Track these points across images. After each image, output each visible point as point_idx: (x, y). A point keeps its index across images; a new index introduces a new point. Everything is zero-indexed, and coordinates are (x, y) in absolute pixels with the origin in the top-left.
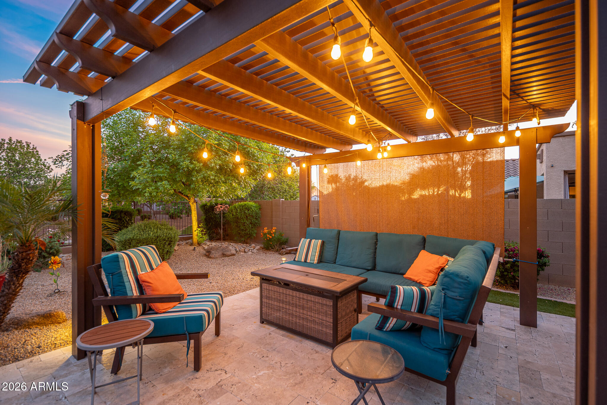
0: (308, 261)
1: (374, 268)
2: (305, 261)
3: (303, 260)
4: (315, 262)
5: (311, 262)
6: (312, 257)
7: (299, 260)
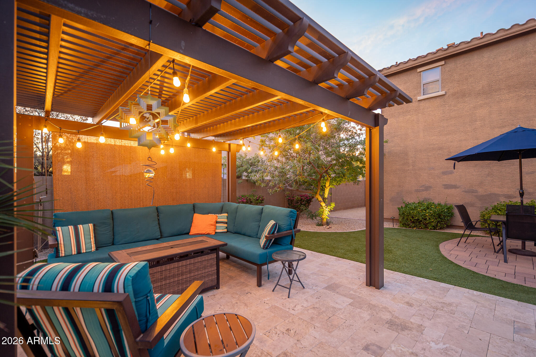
0: (83, 250)
1: (162, 237)
2: (79, 252)
3: (74, 251)
4: (93, 249)
5: (87, 251)
6: (87, 245)
7: (67, 254)
